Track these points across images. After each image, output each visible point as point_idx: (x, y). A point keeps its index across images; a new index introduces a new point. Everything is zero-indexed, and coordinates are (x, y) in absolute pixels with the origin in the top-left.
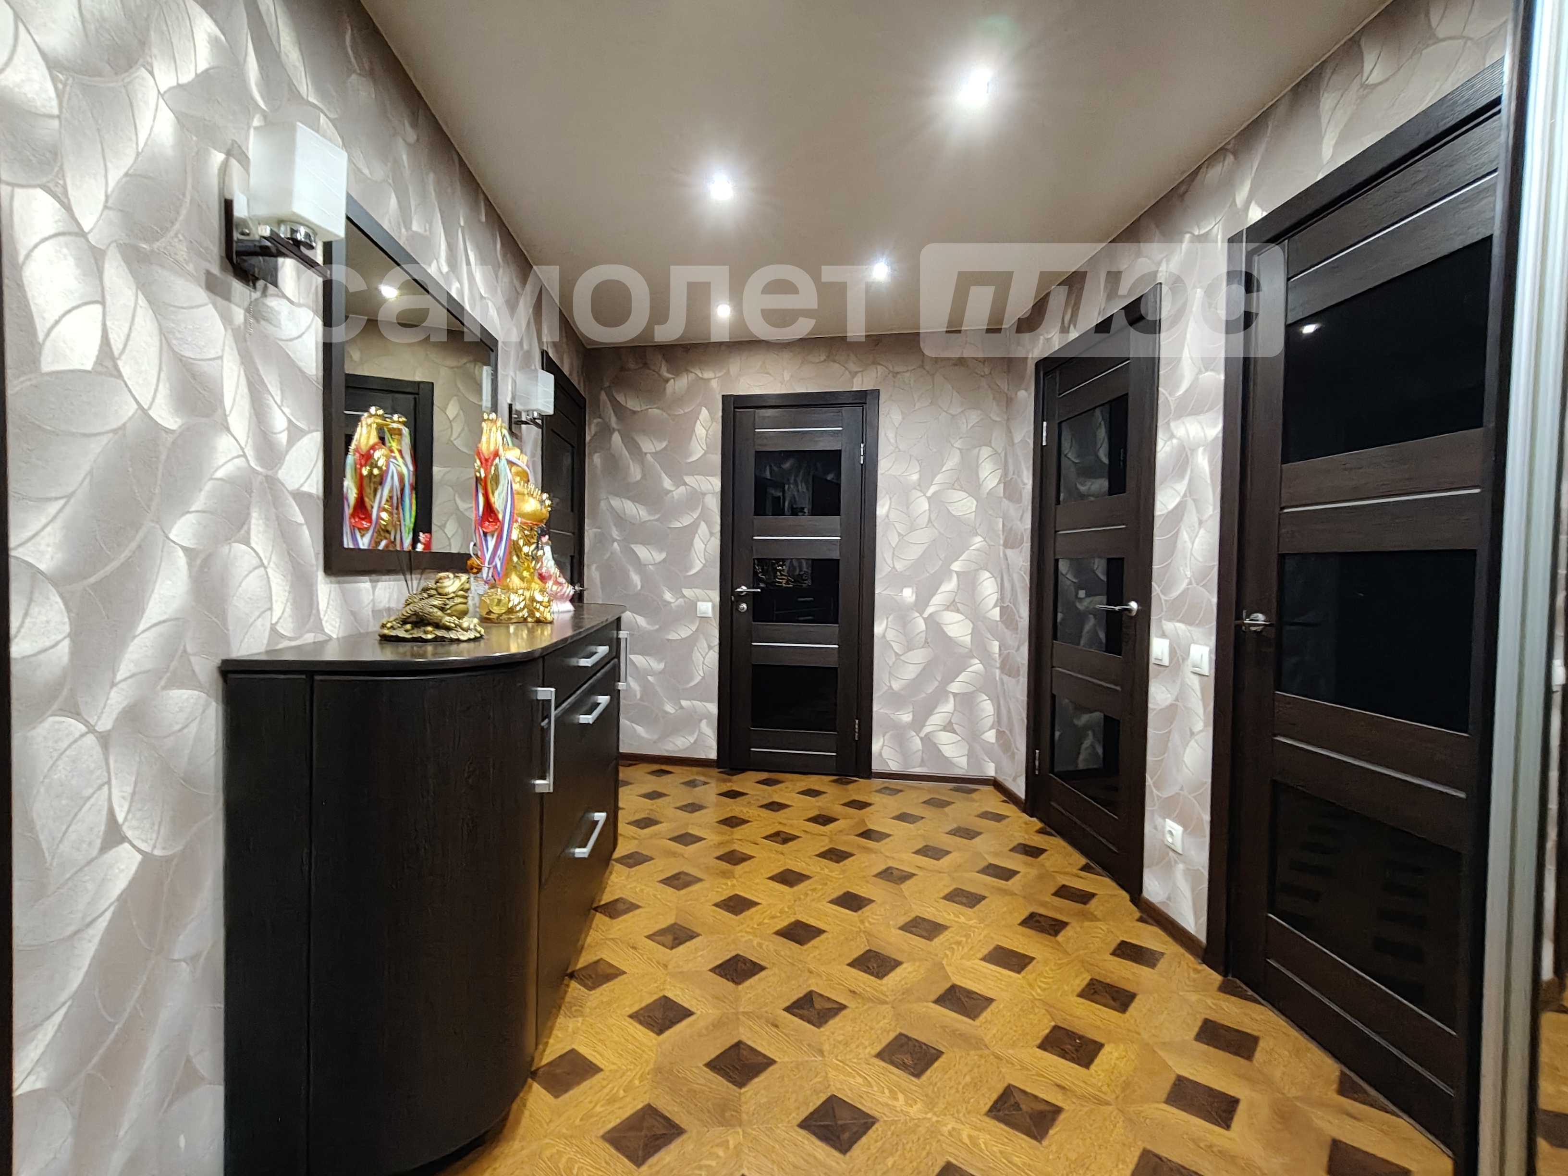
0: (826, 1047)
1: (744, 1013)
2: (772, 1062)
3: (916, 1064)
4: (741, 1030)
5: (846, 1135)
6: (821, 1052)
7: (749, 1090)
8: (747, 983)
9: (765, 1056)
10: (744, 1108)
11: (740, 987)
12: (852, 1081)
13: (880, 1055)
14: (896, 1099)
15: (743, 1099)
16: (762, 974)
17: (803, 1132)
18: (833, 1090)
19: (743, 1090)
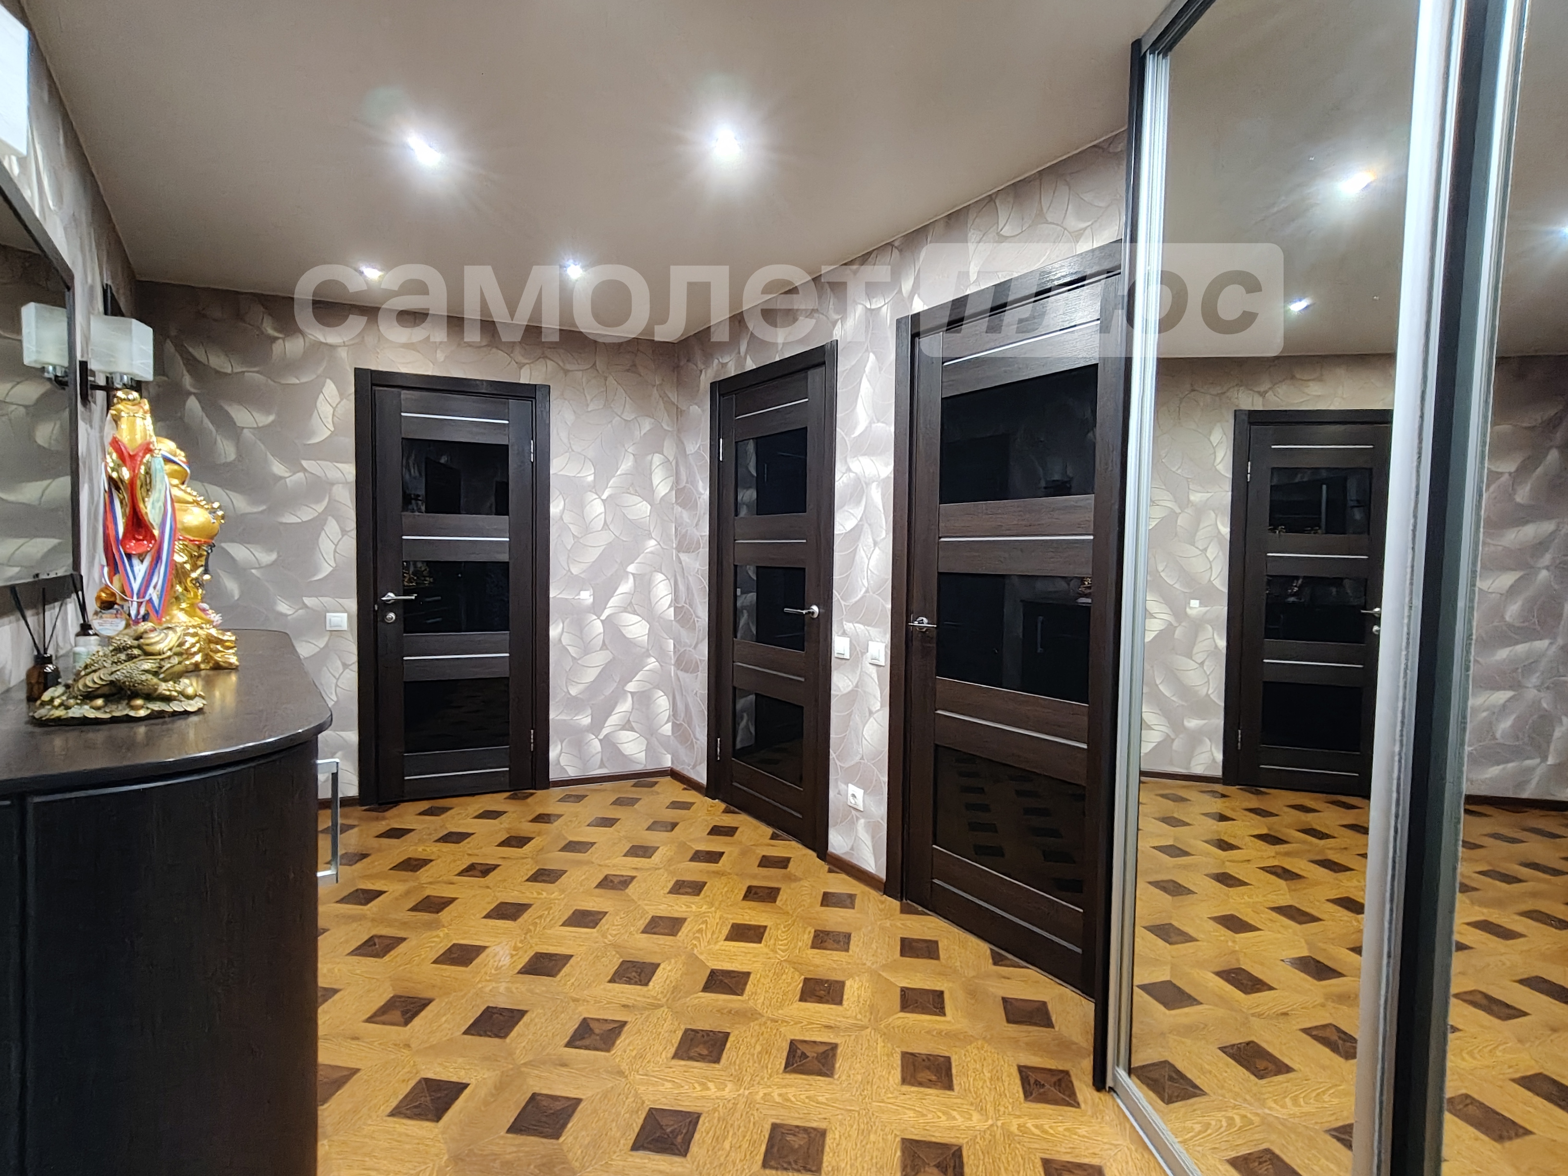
0: (624, 1067)
1: (525, 1064)
2: (578, 1101)
3: (711, 1052)
4: (531, 1082)
5: (679, 1139)
6: (621, 1073)
7: (567, 1137)
8: (513, 1034)
9: (568, 1099)
10: (570, 1156)
11: (508, 1040)
12: (661, 1088)
13: (676, 1056)
14: (708, 1089)
15: (565, 1148)
16: (526, 1019)
17: (641, 1153)
18: (649, 1105)
19: (561, 1139)
